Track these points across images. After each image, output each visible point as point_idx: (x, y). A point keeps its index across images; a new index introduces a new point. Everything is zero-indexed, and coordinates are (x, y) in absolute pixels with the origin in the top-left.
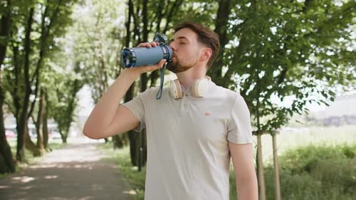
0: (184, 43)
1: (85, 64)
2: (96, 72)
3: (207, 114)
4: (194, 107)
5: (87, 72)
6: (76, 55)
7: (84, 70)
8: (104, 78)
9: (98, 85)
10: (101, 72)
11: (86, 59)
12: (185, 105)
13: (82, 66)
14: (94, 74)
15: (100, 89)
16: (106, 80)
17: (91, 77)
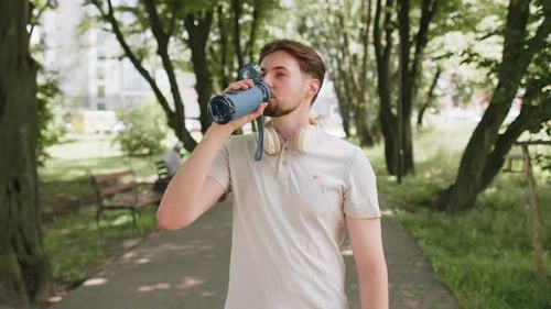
0: (283, 75)
1: (313, 20)
2: (330, 32)
3: (315, 177)
4: (297, 167)
5: (317, 32)
6: (300, 8)
7: (313, 29)
8: (342, 40)
9: (333, 51)
10: (338, 33)
11: (316, 12)
12: (284, 163)
13: (309, 24)
14: (328, 35)
15: (337, 57)
16: (346, 43)
17: (323, 40)
